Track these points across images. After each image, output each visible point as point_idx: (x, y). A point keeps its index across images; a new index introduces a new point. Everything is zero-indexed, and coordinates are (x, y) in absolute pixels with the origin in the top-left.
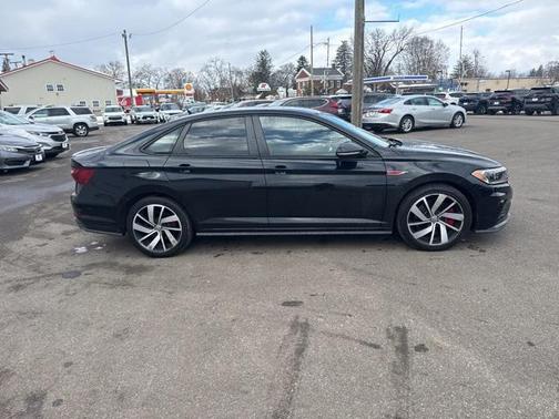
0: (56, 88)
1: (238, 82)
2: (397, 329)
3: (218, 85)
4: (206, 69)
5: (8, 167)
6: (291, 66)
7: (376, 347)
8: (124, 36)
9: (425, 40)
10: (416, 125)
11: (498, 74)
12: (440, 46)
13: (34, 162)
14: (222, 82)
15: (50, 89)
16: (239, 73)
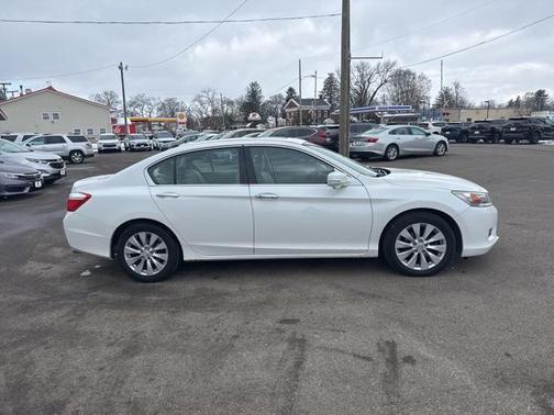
0: (51, 118)
1: (230, 111)
2: (387, 343)
3: (210, 114)
4: (198, 99)
5: (7, 193)
6: (280, 96)
7: (368, 359)
8: (121, 68)
9: (408, 73)
10: (401, 153)
11: (478, 105)
12: (422, 78)
13: (33, 188)
14: (214, 111)
15: (46, 117)
16: (230, 103)
